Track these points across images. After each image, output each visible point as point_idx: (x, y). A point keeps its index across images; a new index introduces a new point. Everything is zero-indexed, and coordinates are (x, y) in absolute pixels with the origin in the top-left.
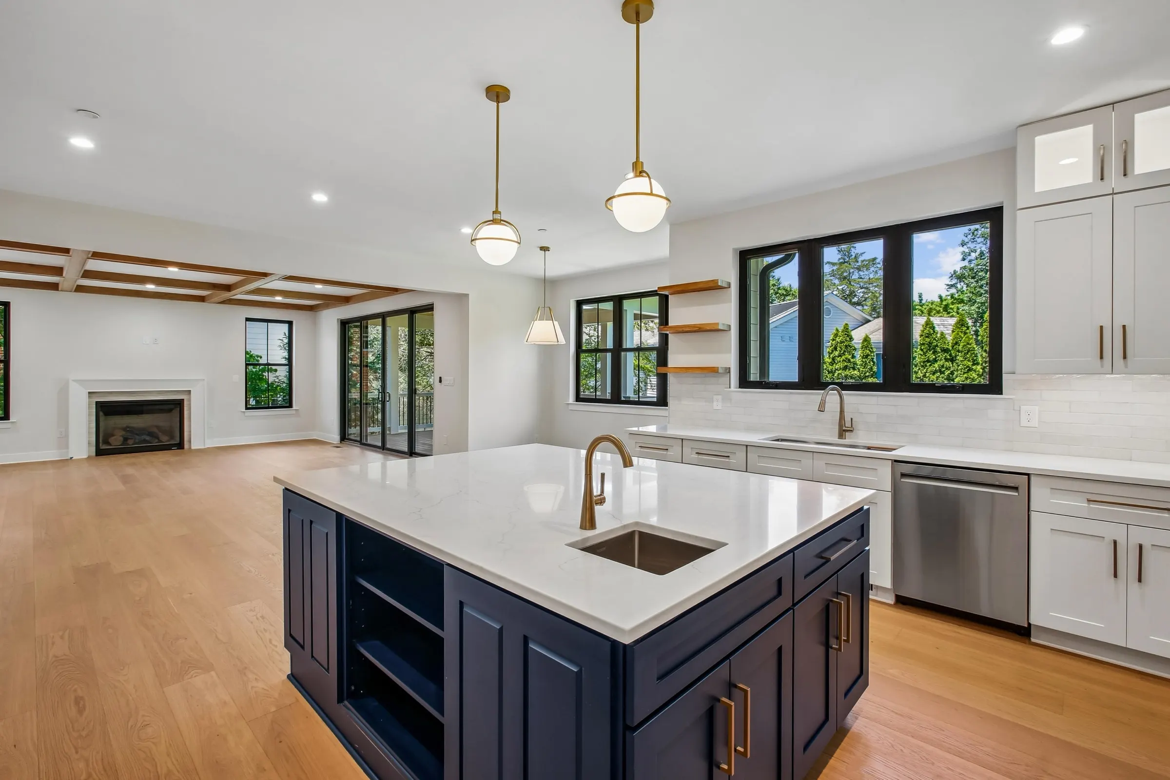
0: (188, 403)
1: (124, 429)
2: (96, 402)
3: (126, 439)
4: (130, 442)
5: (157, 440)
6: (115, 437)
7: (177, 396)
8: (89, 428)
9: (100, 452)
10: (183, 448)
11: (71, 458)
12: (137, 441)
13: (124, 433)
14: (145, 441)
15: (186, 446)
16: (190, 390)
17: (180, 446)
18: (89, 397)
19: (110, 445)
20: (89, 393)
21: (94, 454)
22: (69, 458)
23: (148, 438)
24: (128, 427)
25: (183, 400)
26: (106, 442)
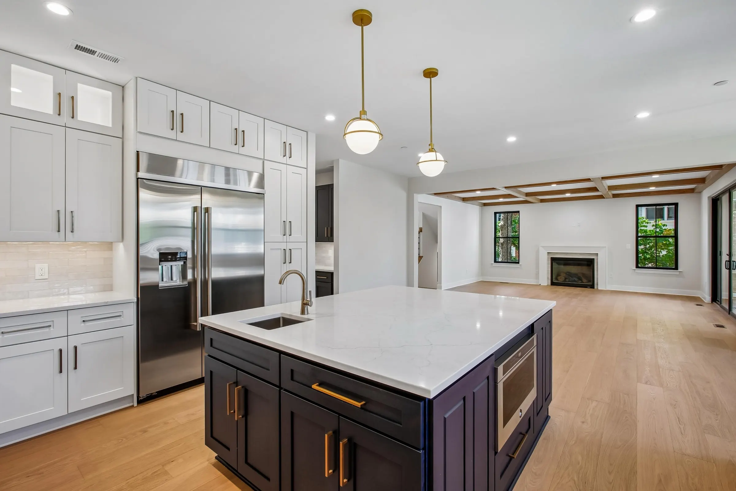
0: (597, 261)
1: (566, 273)
2: (551, 258)
3: (566, 279)
4: (567, 280)
5: (580, 281)
6: (561, 277)
7: (590, 257)
8: (548, 271)
9: (553, 284)
10: (594, 288)
11: (540, 284)
12: (571, 280)
13: (565, 275)
14: (575, 281)
15: (595, 287)
16: (598, 253)
17: (592, 286)
18: (548, 255)
19: (558, 281)
20: (548, 253)
21: (550, 284)
22: (539, 284)
23: (576, 279)
24: (568, 272)
25: (594, 259)
26: (557, 279)
